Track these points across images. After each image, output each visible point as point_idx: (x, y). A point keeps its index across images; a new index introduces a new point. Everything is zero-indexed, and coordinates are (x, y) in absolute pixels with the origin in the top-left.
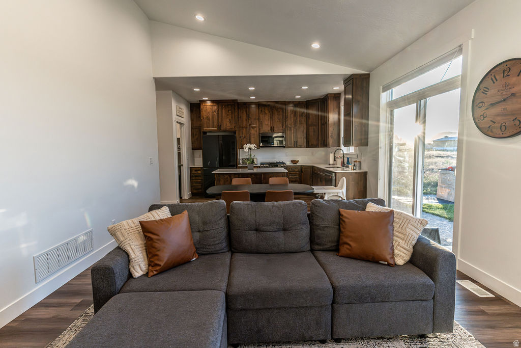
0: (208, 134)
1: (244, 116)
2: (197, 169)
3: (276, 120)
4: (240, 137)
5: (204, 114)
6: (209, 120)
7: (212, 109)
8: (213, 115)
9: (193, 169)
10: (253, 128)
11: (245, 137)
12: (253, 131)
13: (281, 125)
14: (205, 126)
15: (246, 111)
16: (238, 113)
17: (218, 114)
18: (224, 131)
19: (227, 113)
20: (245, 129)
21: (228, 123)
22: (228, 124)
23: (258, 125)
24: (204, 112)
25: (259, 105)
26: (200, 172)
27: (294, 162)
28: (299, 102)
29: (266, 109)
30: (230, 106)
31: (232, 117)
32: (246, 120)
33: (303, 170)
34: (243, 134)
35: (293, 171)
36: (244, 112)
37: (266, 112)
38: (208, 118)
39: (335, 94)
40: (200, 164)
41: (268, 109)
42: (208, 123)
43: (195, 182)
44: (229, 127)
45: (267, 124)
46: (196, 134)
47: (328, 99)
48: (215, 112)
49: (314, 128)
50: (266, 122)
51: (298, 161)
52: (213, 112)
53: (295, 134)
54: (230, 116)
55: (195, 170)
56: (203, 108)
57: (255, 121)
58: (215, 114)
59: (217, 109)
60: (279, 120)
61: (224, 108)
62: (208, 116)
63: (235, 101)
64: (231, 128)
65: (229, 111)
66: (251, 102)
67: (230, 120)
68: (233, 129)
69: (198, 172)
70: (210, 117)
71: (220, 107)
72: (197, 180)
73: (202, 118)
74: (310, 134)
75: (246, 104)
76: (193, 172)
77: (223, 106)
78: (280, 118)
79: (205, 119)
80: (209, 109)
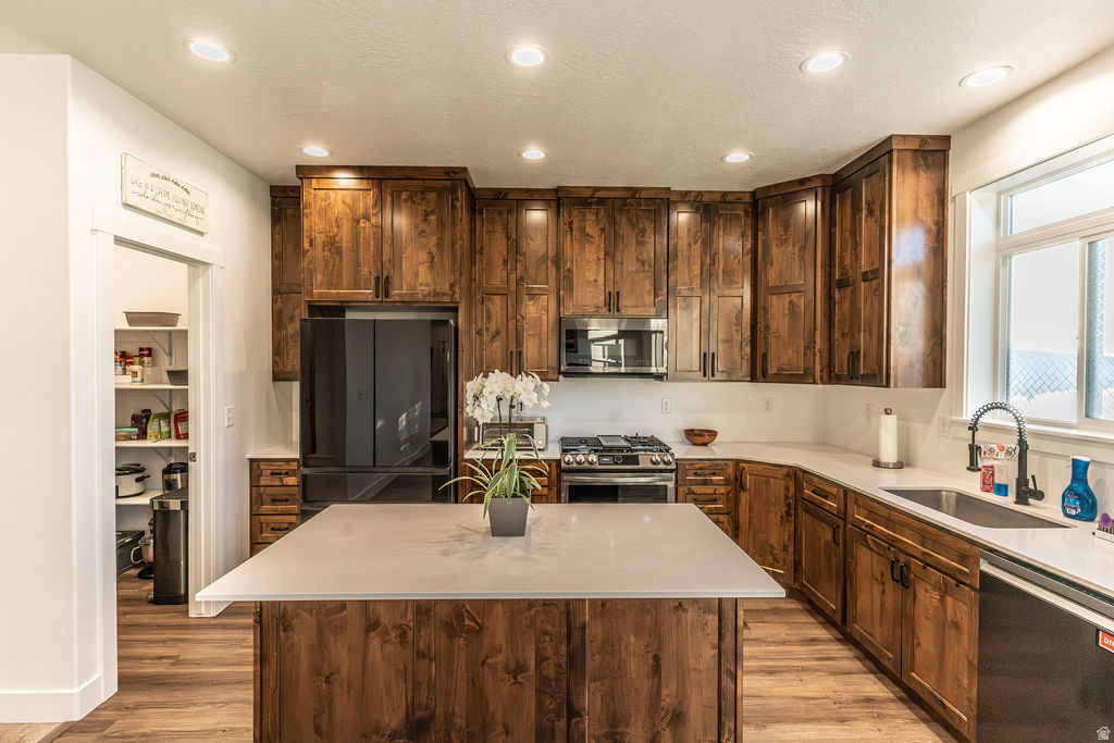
0: (350, 315)
1: (498, 248)
2: (278, 468)
3: (630, 265)
4: (479, 333)
5: (314, 224)
6: (339, 252)
7: (352, 207)
8: (355, 234)
9: (266, 468)
10: (532, 296)
11: (497, 333)
12: (531, 309)
13: (648, 286)
14: (319, 277)
15: (506, 227)
16: (473, 231)
18: (406, 305)
19: (422, 226)
20: (497, 300)
21: (423, 270)
22: (424, 275)
23: (552, 282)
24: (315, 218)
25: (561, 200)
26: (292, 480)
27: (699, 437)
28: (725, 194)
29: (590, 217)
30: (432, 196)
31: (440, 245)
32: (505, 262)
33: (748, 479)
34: (489, 318)
35: (705, 483)
36: (499, 228)
37: (588, 230)
38: (333, 245)
39: (923, 139)
40: (287, 443)
41: (597, 220)
42: (334, 265)
43: (272, 526)
44: (427, 285)
45: (592, 279)
46: (293, 316)
47: (891, 160)
48: (367, 218)
49: (791, 302)
50: (587, 273)
51: (713, 434)
52: (358, 222)
53: (704, 326)
54: (434, 240)
55: (269, 472)
56: (312, 201)
57: (543, 266)
58: (364, 228)
59: (375, 205)
60: (643, 263)
61: (406, 201)
62: (334, 237)
63: (455, 173)
64: (438, 290)
65: (427, 214)
66: (527, 190)
67: (433, 258)
68: (444, 294)
69: (281, 480)
70: (344, 240)
71: (389, 199)
72: (278, 518)
73: (306, 245)
74: (773, 328)
75: (506, 195)
76: (259, 481)
77: (404, 196)
78: (645, 257)
79: (319, 248)
80: (341, 205)
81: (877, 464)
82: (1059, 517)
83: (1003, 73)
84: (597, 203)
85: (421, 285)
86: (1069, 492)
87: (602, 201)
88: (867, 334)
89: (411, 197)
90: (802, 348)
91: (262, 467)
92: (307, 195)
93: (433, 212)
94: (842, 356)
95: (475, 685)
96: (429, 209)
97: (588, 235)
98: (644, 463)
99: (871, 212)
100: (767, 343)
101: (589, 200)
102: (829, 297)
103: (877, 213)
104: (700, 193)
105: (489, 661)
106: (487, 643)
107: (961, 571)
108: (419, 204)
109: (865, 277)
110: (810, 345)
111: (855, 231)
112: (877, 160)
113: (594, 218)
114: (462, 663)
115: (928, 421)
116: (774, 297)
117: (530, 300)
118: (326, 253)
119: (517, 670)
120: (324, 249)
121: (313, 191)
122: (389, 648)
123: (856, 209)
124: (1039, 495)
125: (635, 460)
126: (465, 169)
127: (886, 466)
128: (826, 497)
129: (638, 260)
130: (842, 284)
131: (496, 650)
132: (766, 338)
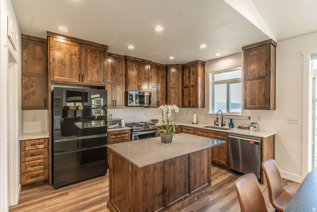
3: (143, 79)
6: (65, 65)
7: (70, 51)
8: (71, 60)
9: (28, 144)
10: (119, 84)
11: (109, 95)
12: (118, 88)
14: (56, 73)
17: (80, 59)
19: (94, 61)
21: (95, 74)
22: (95, 76)
23: (124, 81)
24: (55, 51)
26: (41, 146)
27: (154, 121)
29: (134, 65)
30: (98, 52)
31: (100, 67)
32: (112, 74)
37: (134, 68)
38: (62, 62)
39: (202, 62)
40: (44, 132)
41: (136, 66)
42: (63, 69)
43: (31, 165)
44: (96, 79)
45: (134, 81)
46: (33, 85)
47: (198, 64)
48: (75, 55)
49: (175, 90)
50: (133, 80)
51: (158, 120)
52: (72, 56)
53: (157, 95)
54: (98, 66)
55: (30, 145)
56: (54, 45)
57: (122, 76)
58: (74, 58)
59: (79, 51)
60: (146, 79)
61: (89, 52)
62: (63, 60)
63: (105, 47)
64: (99, 81)
65: (96, 58)
66: (117, 55)
67: (98, 71)
68: (101, 83)
69: (36, 147)
70: (67, 61)
71: (84, 50)
72: (34, 161)
73: (51, 61)
74: (171, 96)
75: (111, 55)
76: (25, 149)
77: (89, 50)
78: (146, 77)
79: (57, 62)
80: (65, 49)
81: (193, 123)
82: (228, 128)
83: (220, 55)
84: (136, 62)
85: (94, 79)
86: (230, 124)
87: (137, 61)
88: (193, 98)
89: (91, 51)
90: (178, 101)
91: (26, 143)
92: (52, 42)
93: (98, 57)
94: (186, 102)
95: (174, 176)
96: (97, 56)
97: (133, 70)
98: (151, 128)
99: (193, 74)
100: (170, 99)
101: (134, 61)
102: (183, 90)
103: (195, 74)
104: (156, 63)
105: (177, 170)
106: (176, 166)
107: (223, 138)
108: (94, 54)
109: (192, 86)
110: (179, 100)
111: (189, 77)
112: (195, 64)
113: (135, 65)
114: (172, 172)
115: (201, 114)
116: (172, 89)
117: (118, 86)
118: (59, 64)
119: (181, 171)
120: (59, 63)
121: (54, 42)
122: (159, 173)
123: (190, 72)
124: (225, 125)
125: (149, 127)
126: (108, 46)
127: (195, 124)
128: (190, 131)
129: (145, 78)
130: (185, 87)
131: (177, 168)
132: (170, 98)
